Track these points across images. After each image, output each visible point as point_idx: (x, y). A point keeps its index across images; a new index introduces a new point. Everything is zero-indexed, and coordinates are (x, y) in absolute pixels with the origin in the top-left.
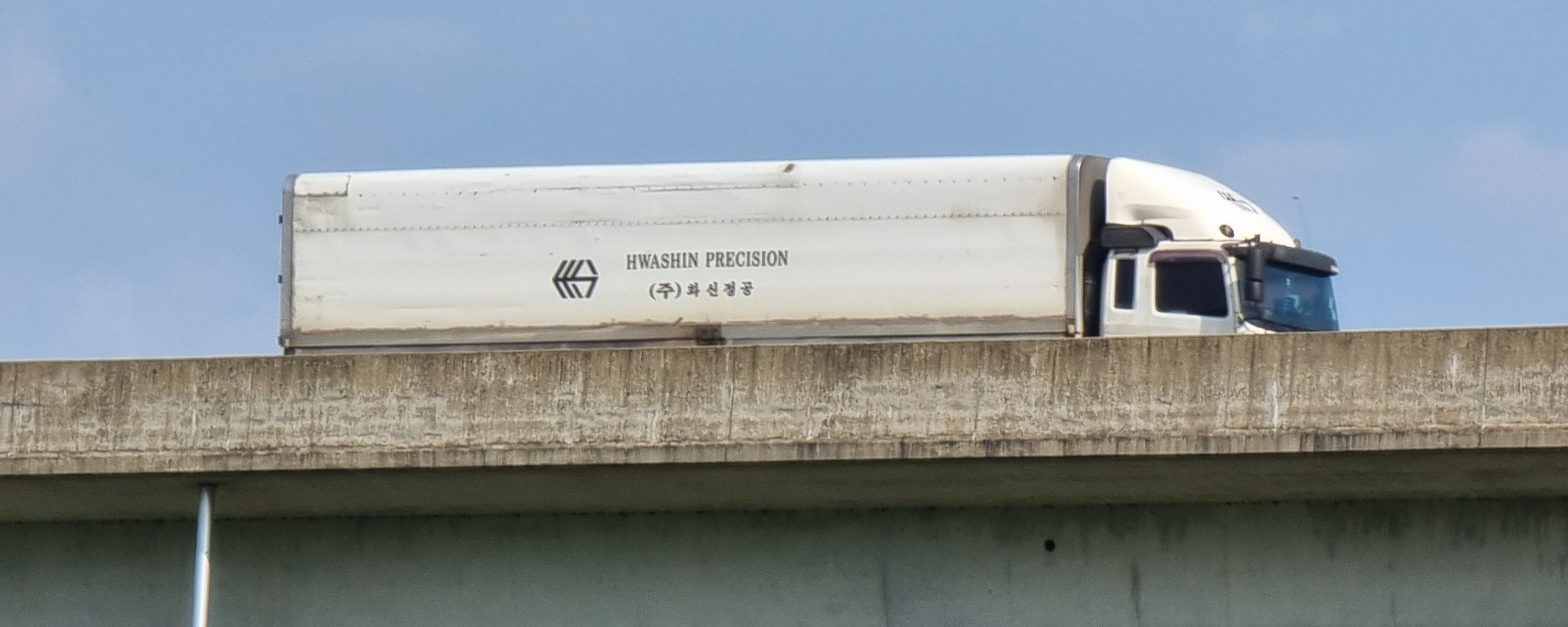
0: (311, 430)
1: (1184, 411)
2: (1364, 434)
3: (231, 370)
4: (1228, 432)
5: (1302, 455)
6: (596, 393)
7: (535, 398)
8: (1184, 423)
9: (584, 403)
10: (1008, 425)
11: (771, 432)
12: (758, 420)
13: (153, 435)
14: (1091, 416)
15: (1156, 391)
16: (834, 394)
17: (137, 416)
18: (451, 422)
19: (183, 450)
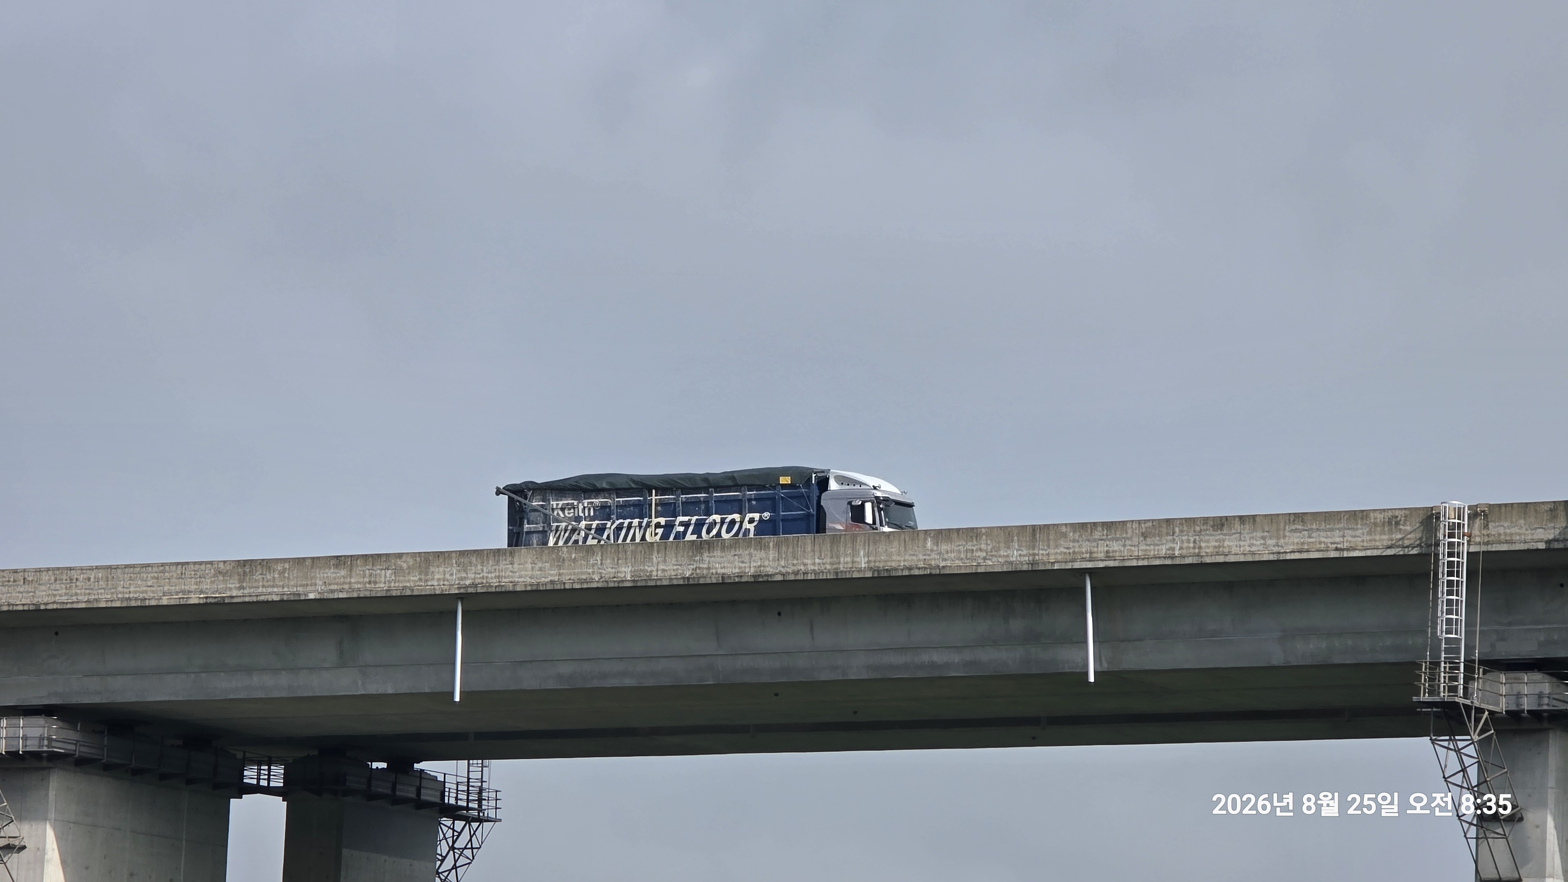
0: (499, 577)
1: (828, 562)
2: (896, 569)
3: (468, 554)
4: (845, 570)
5: (873, 578)
6: (606, 560)
7: (583, 562)
9: (601, 564)
10: (762, 569)
11: (673, 573)
12: (667, 569)
13: (439, 580)
14: (794, 565)
15: (817, 554)
16: (696, 558)
17: (433, 572)
18: (552, 572)
19: (450, 585)
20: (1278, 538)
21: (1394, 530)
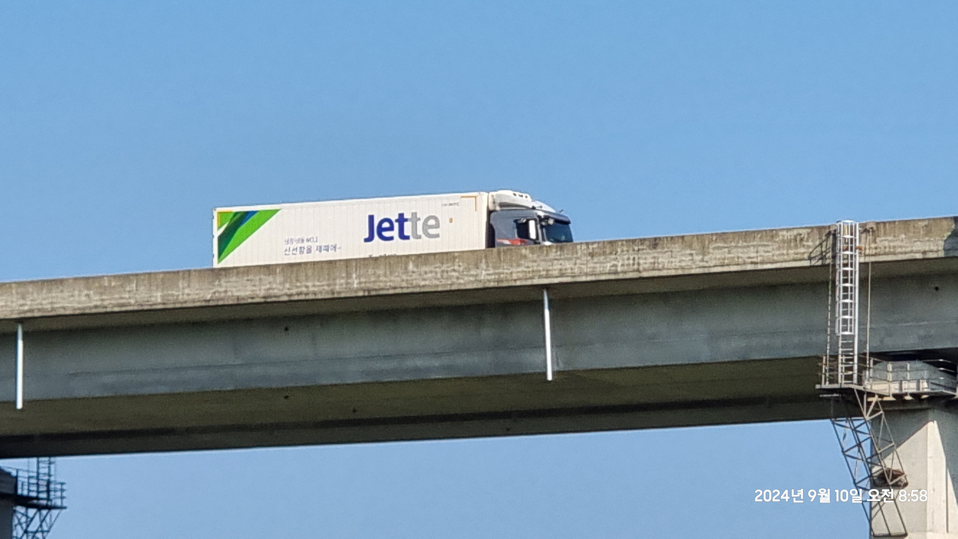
0: (51, 303)
1: (326, 284)
3: (26, 285)
5: (364, 297)
6: (140, 287)
7: (121, 289)
8: (326, 288)
12: (192, 293)
13: (2, 306)
14: (297, 287)
15: (317, 278)
16: (215, 284)
19: (12, 311)
20: (704, 254)
21: (799, 246)
